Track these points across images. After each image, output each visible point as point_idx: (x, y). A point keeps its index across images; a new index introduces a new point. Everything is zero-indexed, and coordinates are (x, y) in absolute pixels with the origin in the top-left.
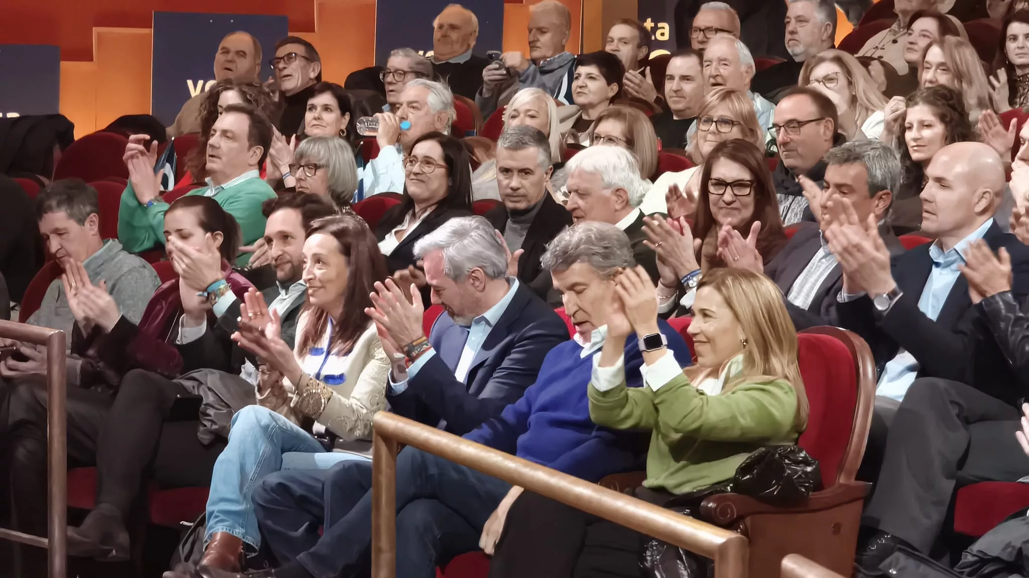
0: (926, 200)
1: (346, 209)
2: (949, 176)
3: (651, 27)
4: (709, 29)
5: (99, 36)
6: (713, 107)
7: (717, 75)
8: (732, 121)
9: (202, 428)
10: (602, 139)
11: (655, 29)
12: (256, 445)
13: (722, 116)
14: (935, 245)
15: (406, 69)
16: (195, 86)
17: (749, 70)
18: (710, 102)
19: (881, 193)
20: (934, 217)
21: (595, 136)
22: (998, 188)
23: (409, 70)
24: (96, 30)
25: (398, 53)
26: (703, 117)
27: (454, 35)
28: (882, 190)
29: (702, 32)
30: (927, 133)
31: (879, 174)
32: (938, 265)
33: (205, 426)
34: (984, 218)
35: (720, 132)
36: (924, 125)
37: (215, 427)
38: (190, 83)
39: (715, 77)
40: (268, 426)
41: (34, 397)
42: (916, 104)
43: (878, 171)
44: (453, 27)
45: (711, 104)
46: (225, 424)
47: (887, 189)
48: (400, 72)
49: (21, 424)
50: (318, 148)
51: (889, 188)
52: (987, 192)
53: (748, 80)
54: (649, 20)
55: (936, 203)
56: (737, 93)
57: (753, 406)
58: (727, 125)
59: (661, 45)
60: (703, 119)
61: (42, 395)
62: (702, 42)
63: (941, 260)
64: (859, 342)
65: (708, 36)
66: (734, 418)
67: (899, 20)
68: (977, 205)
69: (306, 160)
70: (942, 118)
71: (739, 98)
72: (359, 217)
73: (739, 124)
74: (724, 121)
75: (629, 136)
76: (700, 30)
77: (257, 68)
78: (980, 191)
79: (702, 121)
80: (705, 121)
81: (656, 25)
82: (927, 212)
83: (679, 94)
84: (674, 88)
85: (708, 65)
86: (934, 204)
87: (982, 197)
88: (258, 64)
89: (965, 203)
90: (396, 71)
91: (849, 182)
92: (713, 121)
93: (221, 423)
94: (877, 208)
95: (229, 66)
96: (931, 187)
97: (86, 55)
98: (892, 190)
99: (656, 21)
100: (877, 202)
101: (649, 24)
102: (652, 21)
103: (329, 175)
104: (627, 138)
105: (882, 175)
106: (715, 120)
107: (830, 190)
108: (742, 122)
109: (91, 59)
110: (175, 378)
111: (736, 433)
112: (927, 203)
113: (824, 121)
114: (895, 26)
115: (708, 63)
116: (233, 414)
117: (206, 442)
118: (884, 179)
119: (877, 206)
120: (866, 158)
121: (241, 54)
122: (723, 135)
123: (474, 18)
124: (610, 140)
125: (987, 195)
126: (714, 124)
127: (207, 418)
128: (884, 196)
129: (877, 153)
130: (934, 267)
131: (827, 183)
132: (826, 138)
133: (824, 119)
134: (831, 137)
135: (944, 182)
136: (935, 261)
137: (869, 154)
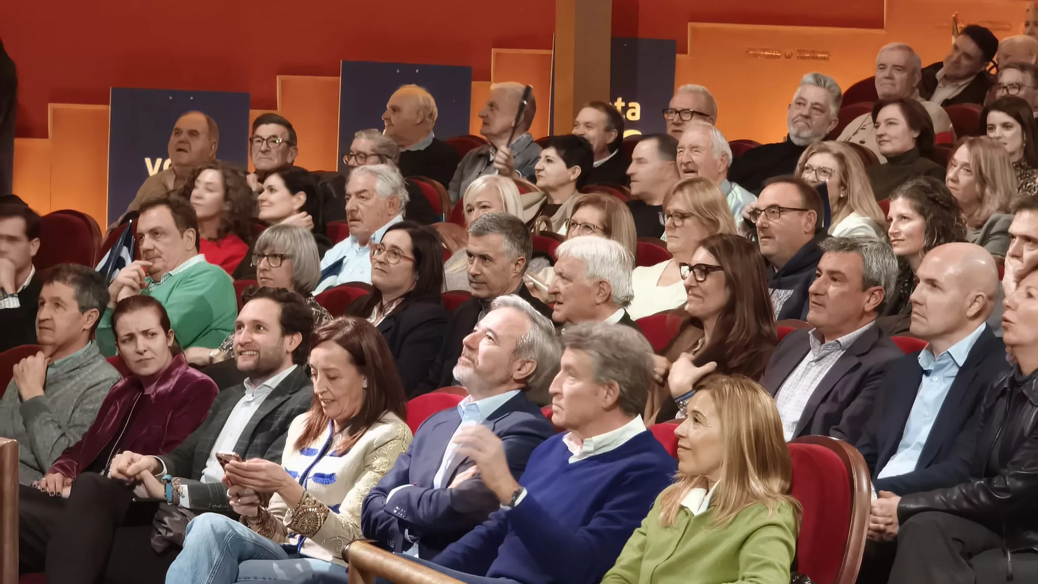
0: (916, 303)
1: (311, 300)
2: (941, 279)
3: (622, 107)
4: (684, 111)
5: (55, 111)
7: (689, 162)
9: (157, 535)
10: (579, 226)
11: (625, 109)
12: (210, 553)
14: (926, 349)
15: (368, 152)
16: (153, 164)
17: (724, 158)
19: (873, 288)
20: (924, 320)
21: (572, 222)
22: (992, 290)
23: (372, 153)
24: (51, 106)
25: (361, 135)
28: (875, 286)
29: (678, 114)
30: (905, 226)
31: (875, 268)
32: (928, 373)
33: (160, 533)
34: (976, 322)
36: (903, 218)
37: (170, 535)
38: (148, 161)
39: (687, 164)
40: (224, 534)
42: (897, 196)
43: (874, 264)
46: (180, 532)
47: (881, 285)
48: (362, 155)
50: (284, 237)
51: (883, 283)
52: (980, 295)
53: (723, 168)
54: (620, 99)
55: (926, 307)
59: (633, 125)
62: (677, 124)
63: (931, 368)
65: (684, 118)
68: (970, 309)
69: (272, 249)
70: (921, 212)
72: (323, 308)
75: (606, 225)
76: (677, 112)
77: (213, 147)
78: (973, 294)
81: (627, 105)
82: (916, 313)
85: (681, 151)
86: (924, 306)
87: (975, 301)
88: (215, 143)
89: (957, 307)
90: (359, 153)
91: (843, 271)
93: (176, 530)
94: (867, 304)
95: (182, 146)
96: (922, 289)
97: (40, 131)
98: (885, 288)
99: (626, 100)
100: (868, 297)
101: (619, 104)
102: (622, 101)
103: (294, 266)
104: (604, 227)
105: (878, 269)
106: (672, 213)
107: (821, 278)
109: (45, 136)
112: (918, 305)
113: (807, 213)
115: (681, 149)
116: (188, 522)
117: (159, 550)
118: (879, 275)
119: (869, 301)
120: (864, 249)
121: (193, 133)
124: (587, 227)
125: (980, 299)
127: (162, 525)
128: (877, 293)
129: (875, 246)
130: (924, 376)
131: (819, 270)
132: (807, 231)
133: (806, 210)
134: (812, 231)
135: (936, 283)
136: (925, 369)
137: (867, 246)
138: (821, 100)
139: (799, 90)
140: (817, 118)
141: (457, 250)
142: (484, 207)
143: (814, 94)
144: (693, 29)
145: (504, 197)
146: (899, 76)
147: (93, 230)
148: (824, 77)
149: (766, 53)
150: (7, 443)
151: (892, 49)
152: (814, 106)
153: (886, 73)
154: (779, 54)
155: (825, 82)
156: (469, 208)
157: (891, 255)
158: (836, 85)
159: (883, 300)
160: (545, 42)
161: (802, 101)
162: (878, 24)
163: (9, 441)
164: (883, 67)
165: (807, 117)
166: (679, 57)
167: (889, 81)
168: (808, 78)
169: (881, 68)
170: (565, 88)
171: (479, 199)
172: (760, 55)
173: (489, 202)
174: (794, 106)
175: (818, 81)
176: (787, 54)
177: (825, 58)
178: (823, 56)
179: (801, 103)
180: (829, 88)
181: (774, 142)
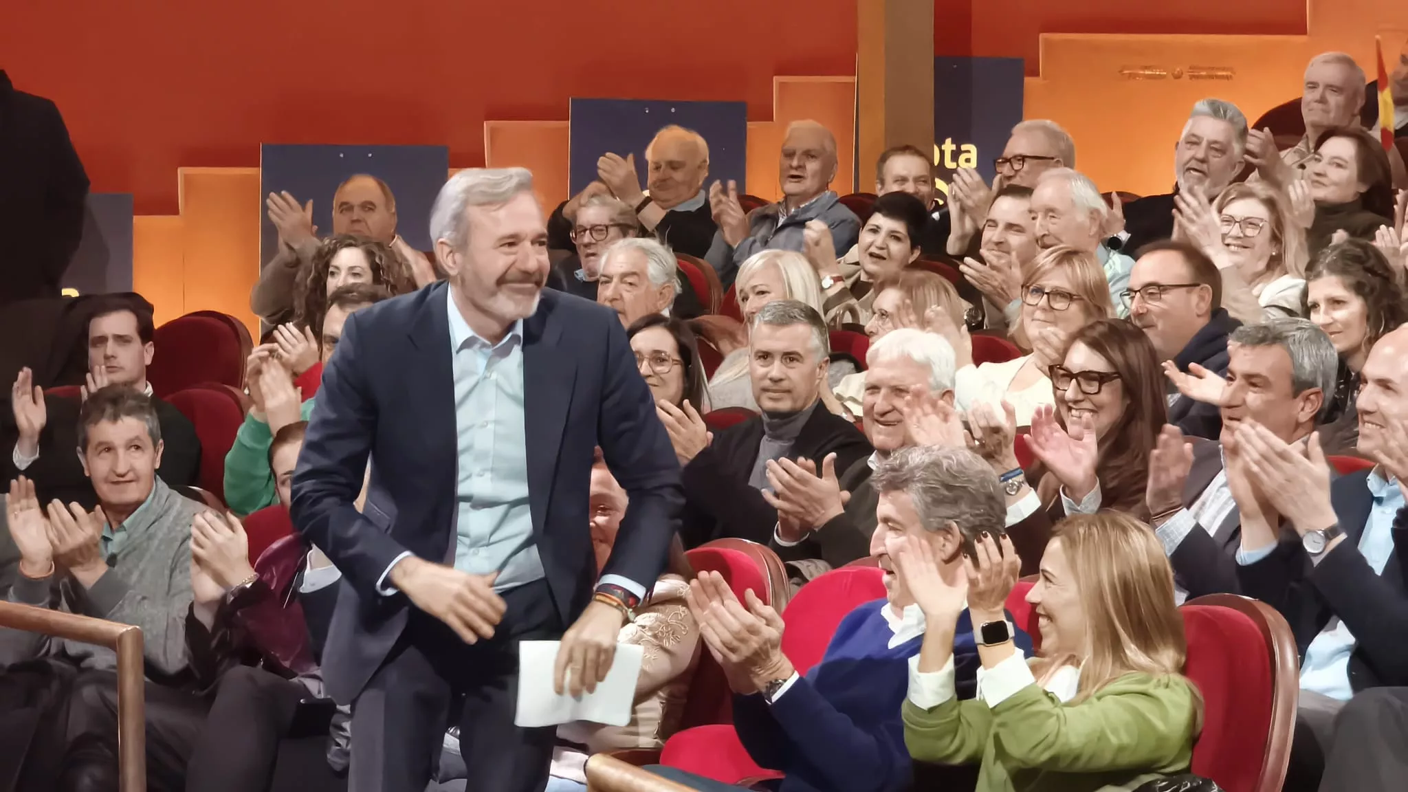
0: (1364, 411)
2: (1396, 378)
3: (952, 151)
5: (186, 177)
6: (1045, 273)
8: (1070, 294)
9: (335, 748)
13: (1056, 287)
14: (1375, 473)
15: (607, 222)
18: (1043, 265)
19: (1308, 392)
23: (612, 224)
24: (182, 172)
25: (590, 202)
26: (1031, 285)
27: (678, 176)
28: (1310, 388)
30: (1340, 314)
31: (1307, 364)
32: (1380, 501)
33: (338, 745)
35: (1053, 309)
36: (1336, 302)
41: (103, 699)
42: (1318, 275)
43: (1306, 359)
44: (673, 165)
45: (1042, 269)
47: (1316, 386)
49: (85, 740)
51: (1320, 385)
53: (1094, 228)
54: (949, 141)
56: (1080, 254)
57: (1127, 717)
58: (1063, 299)
60: (1031, 288)
61: (112, 696)
63: (1383, 494)
64: (1274, 617)
65: (1017, 167)
66: (1102, 737)
67: (1307, 137)
70: (1359, 289)
71: (1082, 261)
73: (1081, 299)
74: (1057, 293)
76: (1007, 161)
79: (1030, 290)
80: (1033, 291)
81: (958, 148)
83: (1004, 247)
84: (995, 239)
86: (1374, 416)
90: (593, 226)
91: (1264, 372)
92: (1044, 293)
94: (1302, 413)
95: (357, 227)
96: (1370, 392)
97: (168, 206)
98: (1323, 389)
99: (958, 142)
100: (1302, 404)
105: (1312, 365)
106: (1047, 291)
107: (1235, 383)
108: (1085, 297)
109: (174, 211)
110: (295, 675)
111: (1105, 759)
112: (1366, 414)
113: (1198, 289)
114: (1301, 146)
117: (339, 769)
118: (1314, 372)
119: (1303, 409)
120: (1290, 340)
121: (368, 206)
122: (1056, 312)
123: (701, 141)
126: (1045, 296)
127: (341, 733)
128: (1312, 397)
129: (1306, 335)
130: (1374, 505)
131: (1232, 373)
132: (1199, 313)
133: (1198, 285)
134: (1207, 312)
135: (1390, 385)
136: (1375, 495)
137: (1294, 335)
138: (1221, 138)
139: (1190, 122)
140: (1216, 160)
141: (731, 351)
142: (763, 293)
143: (1211, 129)
144: (1046, 41)
145: (788, 279)
146: (1334, 100)
147: (241, 338)
148: (1222, 103)
149: (1147, 72)
150: (127, 631)
151: (1326, 62)
152: (1212, 146)
153: (1317, 94)
154: (1165, 73)
155: (1225, 112)
156: (743, 295)
157: (1327, 344)
158: (1240, 114)
159: (1322, 405)
160: (847, 66)
161: (1194, 139)
162: (1298, 27)
163: (130, 628)
164: (1313, 85)
165: (1203, 161)
166: (1028, 80)
167: (1320, 106)
168: (1201, 105)
169: (1310, 87)
170: (873, 127)
171: (753, 282)
172: (1139, 75)
173: (767, 285)
174: (1182, 145)
175: (1217, 111)
176: (1176, 73)
177: (1227, 77)
178: (1224, 73)
179: (1194, 141)
180: (1231, 121)
181: (1159, 194)
